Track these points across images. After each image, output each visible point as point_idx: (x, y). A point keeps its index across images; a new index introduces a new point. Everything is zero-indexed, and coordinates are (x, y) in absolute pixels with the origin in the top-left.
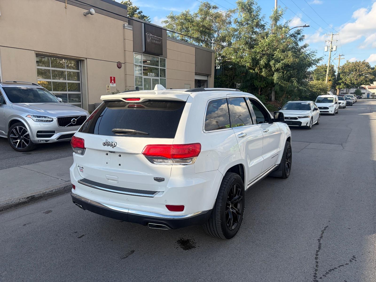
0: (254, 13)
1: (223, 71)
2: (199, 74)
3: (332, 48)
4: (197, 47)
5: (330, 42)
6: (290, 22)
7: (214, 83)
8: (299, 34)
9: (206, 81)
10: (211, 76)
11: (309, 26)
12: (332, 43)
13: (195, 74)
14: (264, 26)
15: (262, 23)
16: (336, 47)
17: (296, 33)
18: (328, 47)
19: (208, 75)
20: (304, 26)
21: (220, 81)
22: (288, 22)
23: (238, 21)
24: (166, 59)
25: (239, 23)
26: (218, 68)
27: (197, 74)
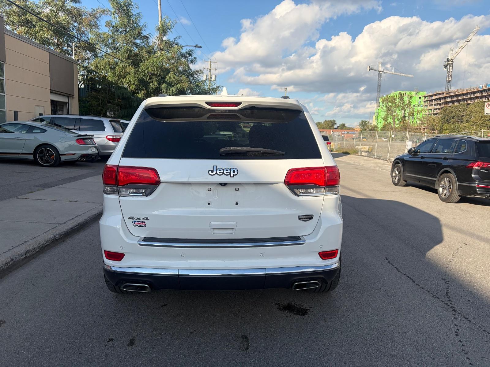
0: (133, 18)
1: (89, 91)
2: (56, 92)
3: (211, 78)
4: (51, 52)
5: (209, 71)
6: (180, 38)
7: (79, 107)
8: (190, 55)
9: (67, 104)
10: (74, 96)
11: (201, 47)
12: (210, 71)
13: (51, 92)
14: (147, 37)
15: (144, 33)
16: (216, 77)
17: (187, 53)
18: (206, 75)
19: (69, 96)
20: (195, 46)
21: (88, 106)
22: (177, 38)
23: (112, 25)
24: (4, 63)
25: (113, 27)
26: (81, 87)
27: (53, 91)
